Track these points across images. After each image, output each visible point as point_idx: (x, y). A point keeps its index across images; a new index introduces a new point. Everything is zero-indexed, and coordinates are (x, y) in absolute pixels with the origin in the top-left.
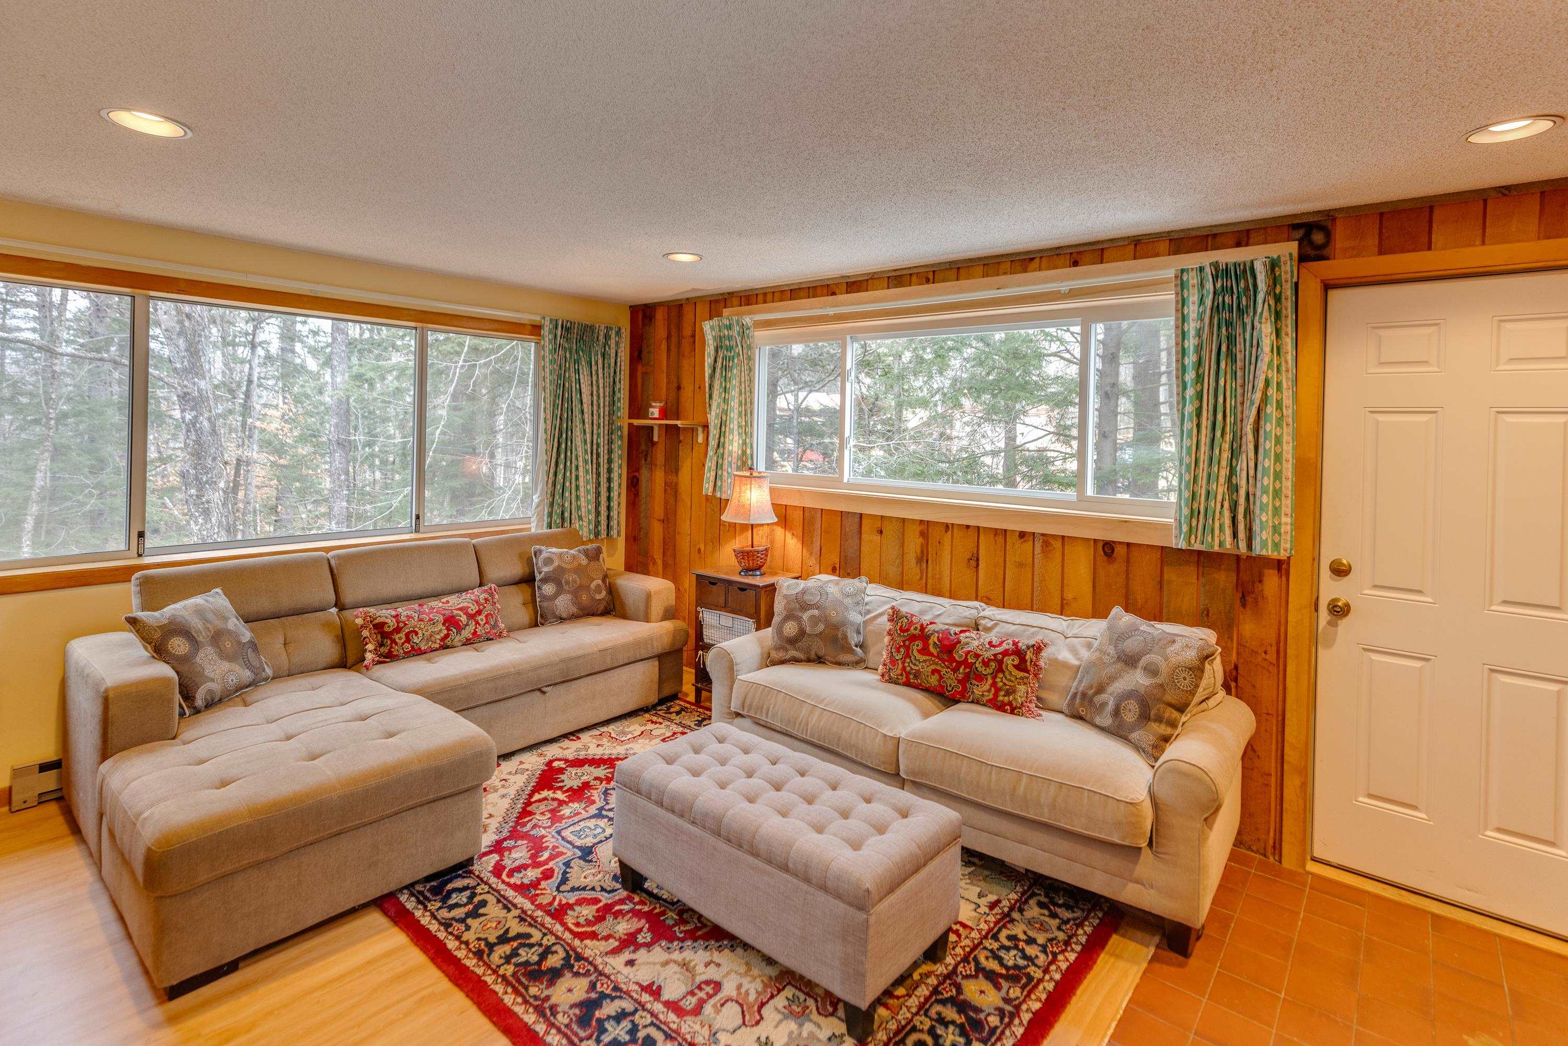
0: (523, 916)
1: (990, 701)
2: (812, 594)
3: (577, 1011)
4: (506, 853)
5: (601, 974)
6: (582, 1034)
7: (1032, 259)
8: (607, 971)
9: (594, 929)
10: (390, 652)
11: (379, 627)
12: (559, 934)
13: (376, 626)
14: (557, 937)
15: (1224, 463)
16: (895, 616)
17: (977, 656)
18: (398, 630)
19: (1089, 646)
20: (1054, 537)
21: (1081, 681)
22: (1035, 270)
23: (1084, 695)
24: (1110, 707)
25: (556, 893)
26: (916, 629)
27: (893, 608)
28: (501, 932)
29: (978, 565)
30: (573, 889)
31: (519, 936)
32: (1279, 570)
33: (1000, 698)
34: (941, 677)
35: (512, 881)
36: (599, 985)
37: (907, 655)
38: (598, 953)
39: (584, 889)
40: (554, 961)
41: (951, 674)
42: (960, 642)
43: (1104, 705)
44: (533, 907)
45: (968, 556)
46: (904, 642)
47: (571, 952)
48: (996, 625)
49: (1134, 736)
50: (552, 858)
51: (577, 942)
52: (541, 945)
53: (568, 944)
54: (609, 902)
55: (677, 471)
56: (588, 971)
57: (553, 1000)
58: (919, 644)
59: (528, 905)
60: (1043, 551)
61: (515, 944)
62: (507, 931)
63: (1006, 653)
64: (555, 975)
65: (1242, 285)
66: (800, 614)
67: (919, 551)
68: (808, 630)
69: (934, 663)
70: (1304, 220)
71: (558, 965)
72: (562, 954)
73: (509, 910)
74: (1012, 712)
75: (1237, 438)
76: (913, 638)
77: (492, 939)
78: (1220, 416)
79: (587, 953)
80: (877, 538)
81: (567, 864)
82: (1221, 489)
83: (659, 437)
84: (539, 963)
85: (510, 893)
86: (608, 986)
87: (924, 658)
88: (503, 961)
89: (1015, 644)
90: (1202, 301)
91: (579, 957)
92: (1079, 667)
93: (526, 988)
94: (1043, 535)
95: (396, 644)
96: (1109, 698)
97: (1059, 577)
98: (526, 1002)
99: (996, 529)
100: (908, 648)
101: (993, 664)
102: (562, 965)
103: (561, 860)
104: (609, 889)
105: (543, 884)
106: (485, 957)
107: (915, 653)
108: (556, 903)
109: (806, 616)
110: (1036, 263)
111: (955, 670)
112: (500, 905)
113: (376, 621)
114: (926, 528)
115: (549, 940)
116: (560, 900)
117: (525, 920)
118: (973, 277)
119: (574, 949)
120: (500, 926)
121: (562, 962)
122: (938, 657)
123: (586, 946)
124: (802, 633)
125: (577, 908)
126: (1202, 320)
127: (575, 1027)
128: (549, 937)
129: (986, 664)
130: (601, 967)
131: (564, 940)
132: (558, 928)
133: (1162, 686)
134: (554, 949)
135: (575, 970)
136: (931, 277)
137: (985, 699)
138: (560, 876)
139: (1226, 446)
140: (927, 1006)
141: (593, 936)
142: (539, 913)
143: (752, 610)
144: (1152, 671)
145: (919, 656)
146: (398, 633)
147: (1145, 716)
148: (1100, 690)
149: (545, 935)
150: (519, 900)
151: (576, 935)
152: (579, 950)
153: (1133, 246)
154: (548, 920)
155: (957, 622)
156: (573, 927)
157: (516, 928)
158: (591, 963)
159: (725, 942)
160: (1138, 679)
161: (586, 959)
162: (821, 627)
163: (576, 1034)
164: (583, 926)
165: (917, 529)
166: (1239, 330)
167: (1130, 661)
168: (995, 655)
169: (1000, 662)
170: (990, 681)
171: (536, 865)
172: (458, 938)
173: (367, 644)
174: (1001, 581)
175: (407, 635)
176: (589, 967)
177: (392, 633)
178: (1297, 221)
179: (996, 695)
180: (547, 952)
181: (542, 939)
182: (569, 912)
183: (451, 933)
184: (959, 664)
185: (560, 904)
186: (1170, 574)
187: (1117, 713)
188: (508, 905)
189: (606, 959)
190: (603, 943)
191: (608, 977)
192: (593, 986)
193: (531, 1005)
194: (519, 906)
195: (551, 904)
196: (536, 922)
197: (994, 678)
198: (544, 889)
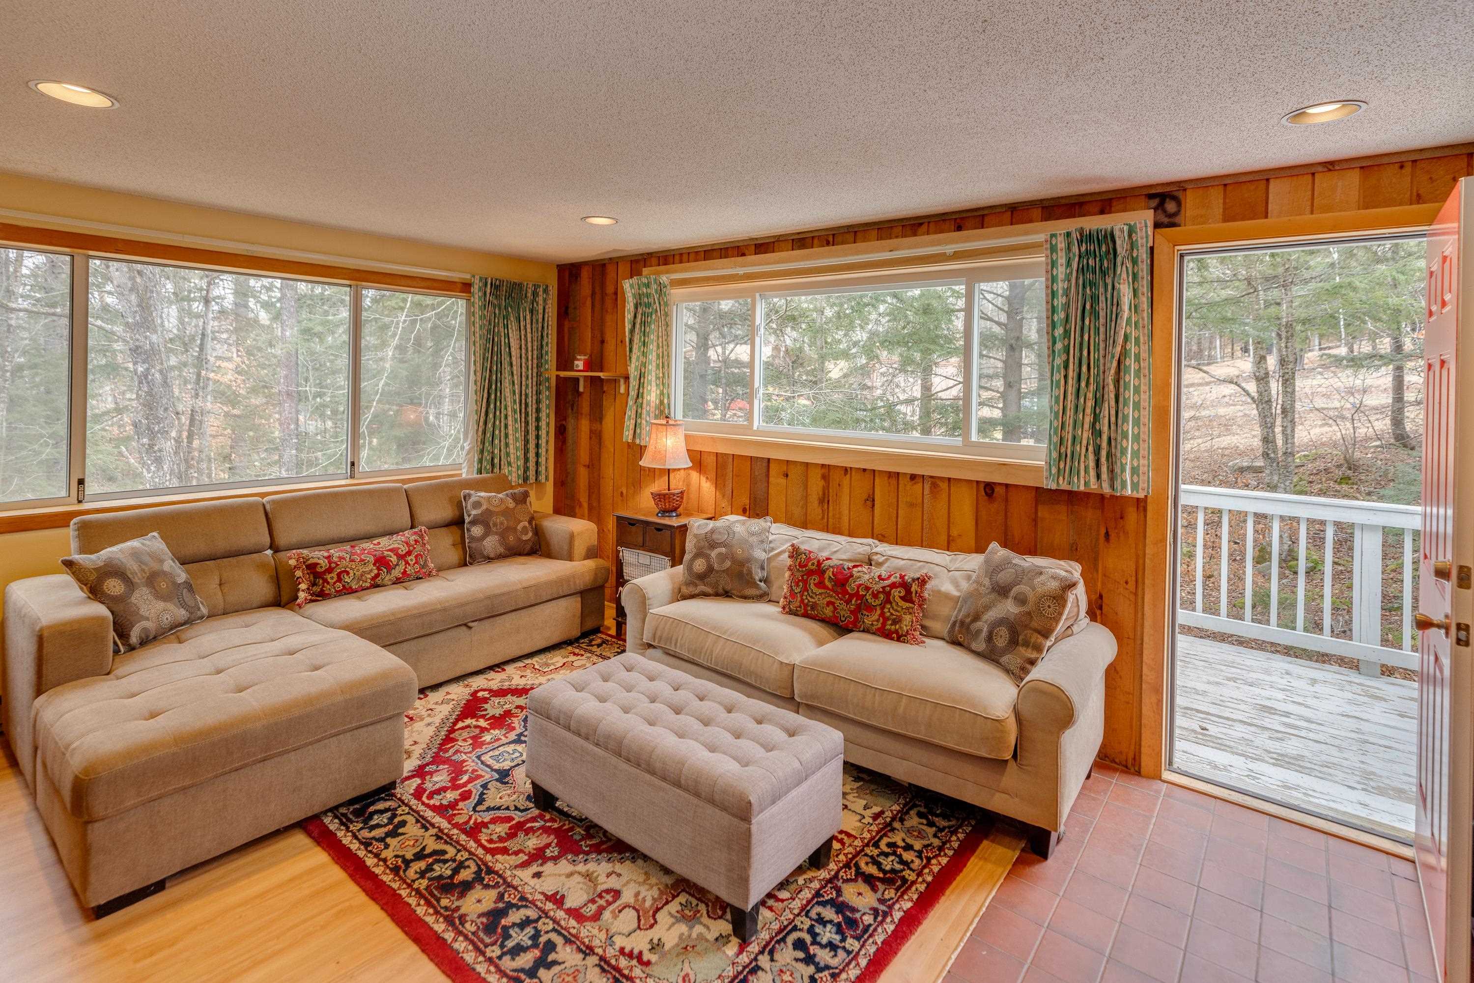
0: (440, 834)
1: (878, 629)
2: (720, 533)
3: (484, 920)
4: (428, 777)
5: (509, 885)
6: (488, 940)
7: (921, 224)
8: (515, 883)
9: (506, 844)
10: (322, 590)
11: (312, 568)
12: (473, 850)
13: (308, 567)
14: (471, 853)
15: (1088, 411)
16: (795, 552)
17: (867, 588)
18: (330, 570)
19: (969, 578)
20: (941, 479)
21: (960, 610)
22: (923, 234)
23: (962, 623)
24: (984, 634)
25: (472, 813)
26: (813, 564)
27: (793, 545)
28: (418, 849)
29: (873, 506)
30: (489, 809)
31: (435, 852)
32: (1138, 508)
33: (888, 627)
34: (835, 609)
35: (432, 802)
36: (506, 896)
37: (805, 589)
38: (508, 867)
39: (499, 808)
40: (466, 875)
41: (844, 605)
42: (852, 576)
43: (979, 631)
44: (450, 826)
45: (865, 496)
46: (802, 576)
47: (482, 867)
48: (887, 560)
49: (1004, 659)
50: (470, 781)
51: (489, 857)
52: (454, 861)
53: (480, 859)
54: (522, 820)
55: (600, 419)
56: (498, 883)
57: (462, 911)
58: (815, 579)
59: (445, 824)
60: (932, 492)
61: (430, 860)
62: (424, 848)
63: (893, 586)
64: (466, 887)
65: (1104, 249)
66: (708, 552)
67: (821, 493)
68: (716, 566)
69: (831, 596)
70: (1159, 190)
71: (470, 878)
72: (474, 868)
73: (427, 829)
74: (898, 640)
75: (1101, 388)
76: (810, 573)
77: (409, 856)
78: (1084, 369)
79: (498, 867)
80: (783, 481)
81: (485, 786)
82: (1086, 435)
83: (585, 387)
84: (451, 877)
85: (429, 814)
86: (515, 897)
87: (820, 591)
88: (418, 876)
89: (902, 577)
90: (1069, 264)
91: (490, 871)
92: (959, 597)
93: (438, 900)
94: (931, 477)
95: (328, 583)
96: (983, 626)
97: (946, 516)
98: (437, 912)
99: (890, 472)
100: (805, 582)
101: (882, 596)
102: (473, 878)
103: (479, 782)
104: (522, 808)
105: (461, 805)
106: (401, 873)
107: (812, 586)
108: (472, 822)
109: (714, 554)
110: (924, 228)
111: (848, 602)
112: (419, 825)
113: (309, 562)
114: (827, 471)
115: (462, 856)
116: (476, 819)
117: (441, 838)
118: (869, 240)
119: (486, 864)
120: (418, 843)
121: (473, 876)
122: (832, 590)
123: (497, 861)
124: (710, 569)
125: (491, 826)
126: (1069, 281)
127: (481, 934)
128: (463, 853)
129: (875, 596)
130: (509, 879)
131: (477, 856)
132: (472, 844)
133: (1029, 613)
134: (467, 863)
135: (485, 882)
136: (831, 239)
137: (874, 628)
138: (477, 797)
139: (1090, 395)
140: (808, 908)
141: (505, 851)
142: (455, 831)
143: (668, 549)
144: (1021, 600)
145: (815, 590)
146: (330, 573)
147: (1014, 642)
148: (977, 618)
149: (459, 851)
150: (437, 820)
151: (487, 850)
152: (490, 864)
153: (1009, 213)
154: (463, 837)
155: (852, 558)
156: (486, 843)
157: (432, 845)
158: (500, 876)
159: (627, 855)
160: (1009, 608)
161: (496, 873)
162: (728, 564)
163: (482, 941)
164: (495, 842)
165: (819, 472)
166: (1102, 290)
167: (1002, 591)
168: (883, 588)
169: (888, 594)
170: (879, 612)
171: (455, 787)
172: (377, 855)
173: (300, 583)
174: (894, 519)
175: (339, 575)
176: (499, 880)
177: (324, 572)
178: (1153, 191)
179: (884, 624)
180: (461, 866)
181: (456, 855)
182: (483, 830)
183: (370, 852)
184: (852, 596)
185: (475, 823)
186: (1044, 512)
187: (990, 638)
188: (426, 825)
189: (515, 872)
190: (513, 857)
191: (515, 888)
192: (501, 897)
193: (441, 915)
194: (437, 825)
195: (467, 822)
196: (452, 839)
197: (883, 608)
198: (462, 809)
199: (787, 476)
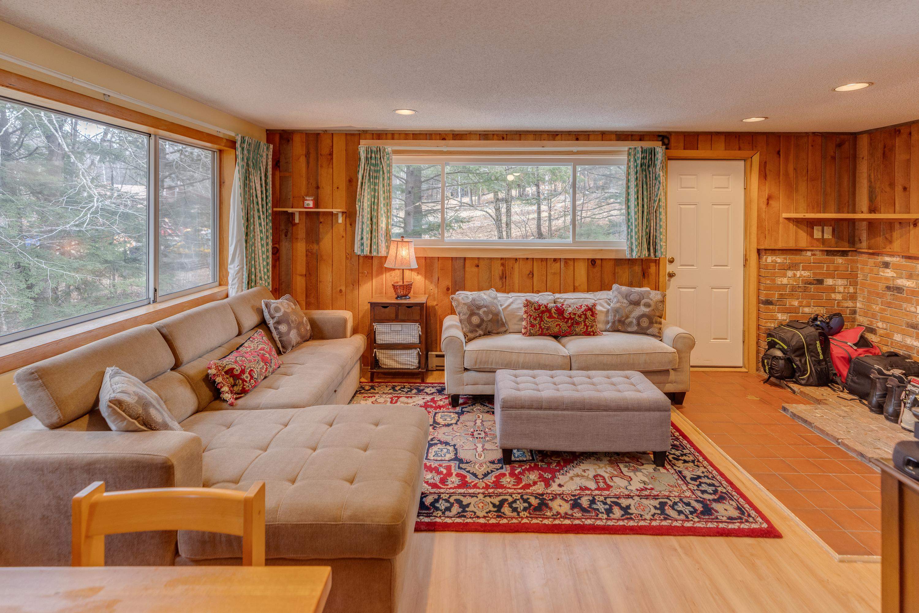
1: (584, 332)
2: (478, 301)
6: (593, 514)
8: (558, 493)
9: (524, 483)
10: (243, 388)
11: (230, 373)
13: (226, 372)
16: (528, 304)
17: (575, 314)
18: (243, 372)
20: (570, 259)
24: (635, 323)
26: (543, 307)
27: (526, 300)
29: (533, 276)
32: (656, 263)
33: (589, 330)
34: (560, 327)
35: (451, 486)
37: (542, 320)
38: (544, 489)
40: (534, 501)
41: (565, 325)
42: (564, 310)
45: (528, 272)
46: (538, 315)
47: (534, 495)
48: (565, 301)
49: (650, 331)
50: (448, 469)
51: (530, 490)
53: (526, 493)
54: (509, 471)
57: (562, 512)
58: (546, 315)
59: (479, 491)
60: (565, 266)
63: (586, 310)
64: (544, 505)
66: (478, 312)
67: (501, 273)
68: (485, 319)
69: (557, 321)
71: (538, 501)
72: (532, 497)
73: (476, 496)
74: (594, 335)
76: (543, 312)
81: (461, 468)
84: (530, 505)
86: (569, 497)
87: (551, 320)
89: (587, 306)
93: (544, 515)
94: (565, 259)
95: (246, 381)
96: (632, 319)
98: (553, 518)
99: (542, 259)
100: (541, 317)
101: (583, 316)
102: (540, 500)
103: (454, 468)
107: (546, 318)
109: (481, 312)
111: (566, 322)
112: (468, 497)
113: (227, 369)
114: (504, 261)
117: (492, 496)
120: (485, 503)
122: (558, 318)
124: (482, 321)
127: (586, 514)
128: (514, 495)
129: (580, 317)
130: (554, 493)
132: (509, 490)
133: (653, 310)
135: (548, 499)
137: (581, 332)
141: (529, 485)
142: (491, 491)
143: (418, 318)
144: (647, 305)
145: (548, 320)
146: (244, 374)
147: (651, 323)
148: (627, 317)
149: (511, 496)
152: (535, 492)
156: (516, 487)
160: (642, 310)
161: (546, 493)
162: (490, 316)
164: (518, 485)
167: (637, 303)
168: (582, 312)
169: (586, 315)
170: (583, 324)
173: (221, 387)
175: (249, 373)
176: (551, 495)
177: (240, 375)
179: (587, 329)
180: (525, 500)
184: (568, 319)
185: (492, 483)
186: (618, 269)
187: (638, 324)
192: (565, 500)
193: (556, 518)
197: (585, 322)
199: (478, 266)
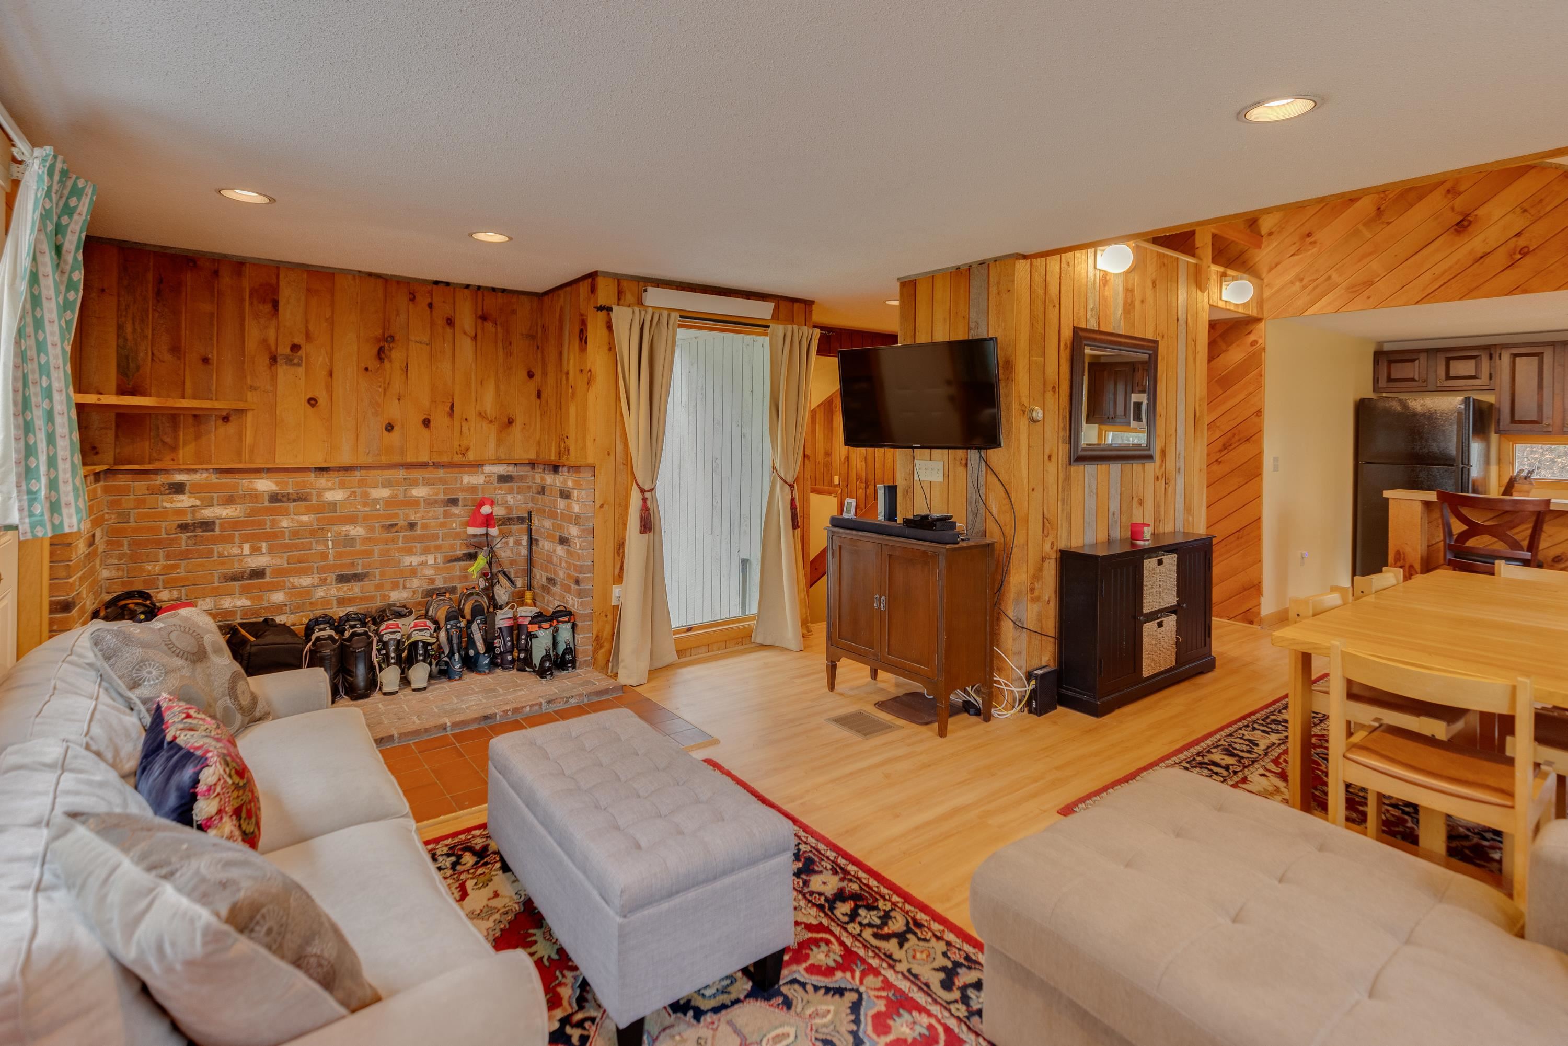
0: (891, 962)
5: (804, 895)
12: (845, 934)
14: (846, 929)
25: (862, 989)
28: (906, 945)
31: (887, 937)
35: (925, 1020)
36: (801, 884)
38: (806, 912)
39: (828, 989)
40: (844, 908)
44: (883, 972)
47: (829, 913)
51: (825, 922)
52: (860, 924)
53: (835, 924)
54: (795, 967)
59: (890, 975)
61: (886, 930)
62: (901, 946)
64: (840, 894)
71: (839, 904)
72: (838, 913)
73: (911, 973)
77: (910, 936)
79: (814, 911)
84: (856, 904)
85: (919, 997)
91: (821, 907)
102: (835, 903)
104: (799, 984)
105: (881, 1006)
108: (858, 975)
112: (924, 981)
115: (854, 928)
116: (853, 977)
117: (885, 954)
119: (826, 915)
120: (912, 953)
123: (816, 918)
125: (831, 961)
128: (854, 932)
130: (804, 900)
131: (841, 929)
132: (848, 941)
134: (845, 919)
135: (825, 898)
138: (862, 1013)
141: (811, 929)
142: (875, 962)
149: (860, 935)
150: (904, 985)
151: (827, 930)
152: (822, 915)
154: (861, 952)
156: (832, 939)
157: (891, 946)
158: (812, 904)
161: (816, 907)
164: (822, 939)
172: (949, 944)
176: (812, 899)
180: (853, 916)
181: (861, 931)
182: (839, 959)
183: (958, 948)
185: (853, 972)
188: (913, 977)
194: (900, 976)
195: (864, 974)
196: (873, 951)
198: (878, 997)
